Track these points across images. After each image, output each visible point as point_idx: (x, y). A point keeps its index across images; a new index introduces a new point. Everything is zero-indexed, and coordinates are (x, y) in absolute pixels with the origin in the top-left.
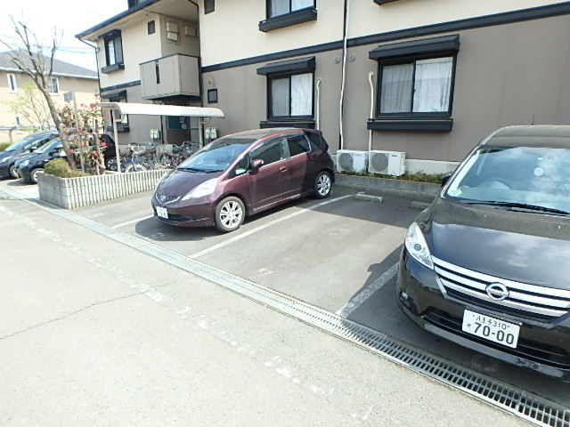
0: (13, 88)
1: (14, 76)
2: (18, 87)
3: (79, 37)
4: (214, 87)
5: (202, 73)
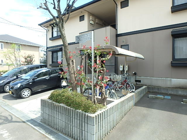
0: (2, 49)
1: (3, 44)
2: (4, 48)
3: (40, 25)
4: (126, 43)
5: (118, 37)
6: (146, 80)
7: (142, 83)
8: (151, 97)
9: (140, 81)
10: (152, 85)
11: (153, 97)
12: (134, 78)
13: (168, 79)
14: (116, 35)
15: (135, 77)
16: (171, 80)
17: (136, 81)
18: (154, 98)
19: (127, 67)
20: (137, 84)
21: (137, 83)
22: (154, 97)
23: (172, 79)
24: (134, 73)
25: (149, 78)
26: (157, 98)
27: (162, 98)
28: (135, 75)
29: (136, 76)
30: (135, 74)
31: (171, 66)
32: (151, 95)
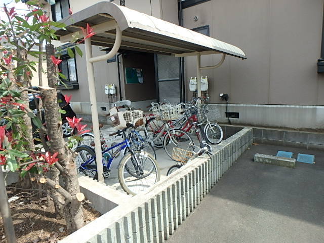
4: (203, 23)
5: (183, 8)
6: (250, 112)
7: (241, 118)
8: (261, 160)
9: (236, 115)
10: (265, 124)
11: (267, 160)
12: (224, 107)
13: (307, 107)
14: (179, 4)
15: (226, 105)
16: (316, 109)
17: (228, 115)
18: (269, 163)
19: (207, 82)
20: (229, 123)
21: (230, 118)
22: (269, 159)
23: (318, 107)
24: (221, 95)
25: (258, 107)
26: (276, 164)
27: (292, 165)
28: (225, 102)
29: (227, 103)
30: (225, 98)
31: (317, 73)
32: (260, 156)
